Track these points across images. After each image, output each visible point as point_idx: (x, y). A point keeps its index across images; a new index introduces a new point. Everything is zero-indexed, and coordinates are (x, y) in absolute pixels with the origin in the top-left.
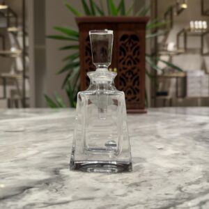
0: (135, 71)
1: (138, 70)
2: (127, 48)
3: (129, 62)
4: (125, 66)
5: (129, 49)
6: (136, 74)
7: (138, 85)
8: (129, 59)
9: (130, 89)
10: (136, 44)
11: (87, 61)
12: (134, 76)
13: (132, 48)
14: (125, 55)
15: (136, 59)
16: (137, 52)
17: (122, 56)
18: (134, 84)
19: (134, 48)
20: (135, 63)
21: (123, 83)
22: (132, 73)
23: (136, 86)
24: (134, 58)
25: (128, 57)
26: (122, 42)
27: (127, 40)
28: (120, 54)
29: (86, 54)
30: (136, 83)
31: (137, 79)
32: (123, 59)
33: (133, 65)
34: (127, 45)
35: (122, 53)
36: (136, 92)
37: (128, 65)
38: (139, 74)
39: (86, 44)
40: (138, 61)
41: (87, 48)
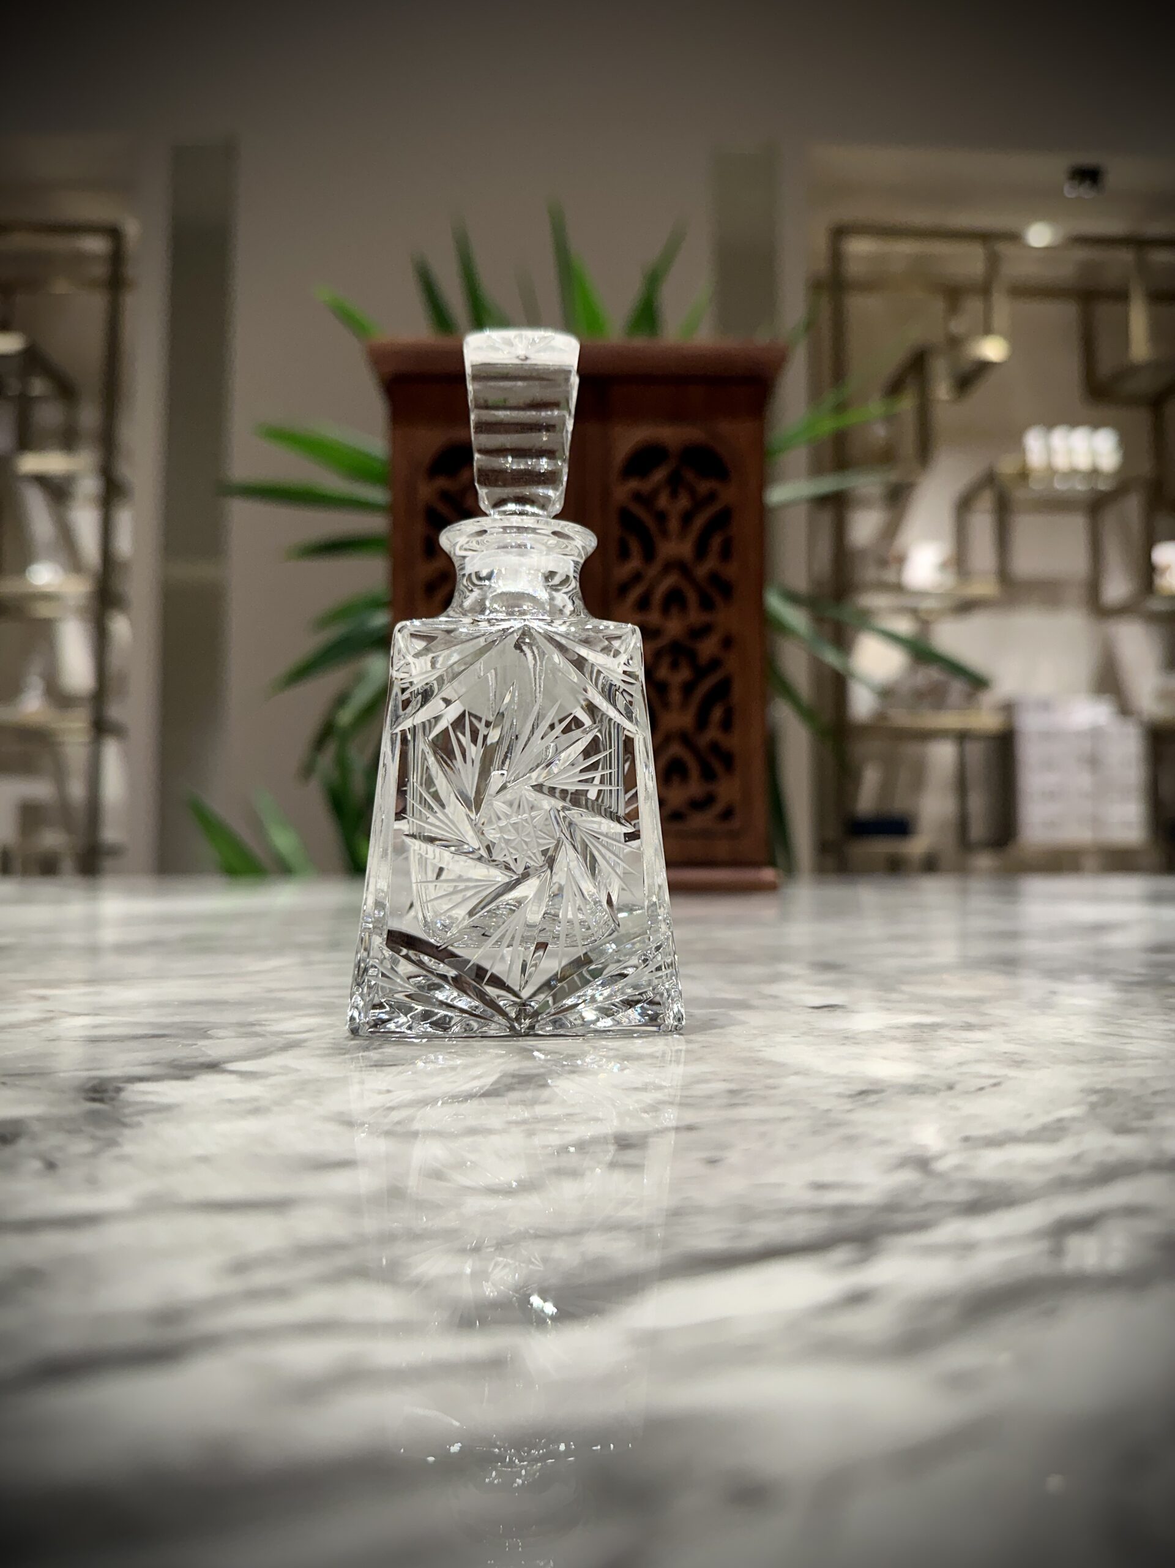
2: (661, 517)
3: (675, 598)
5: (674, 524)
7: (727, 725)
8: (670, 580)
12: (701, 672)
13: (687, 518)
14: (649, 554)
16: (716, 542)
17: (634, 563)
18: (702, 722)
19: (699, 522)
20: (707, 604)
23: (713, 733)
24: (702, 571)
25: (665, 570)
28: (624, 554)
29: (430, 553)
30: (717, 714)
31: (722, 690)
32: (637, 577)
33: (695, 616)
34: (663, 501)
35: (635, 547)
36: (717, 765)
37: (665, 610)
38: (732, 663)
39: (427, 493)
40: (726, 590)
41: (433, 518)
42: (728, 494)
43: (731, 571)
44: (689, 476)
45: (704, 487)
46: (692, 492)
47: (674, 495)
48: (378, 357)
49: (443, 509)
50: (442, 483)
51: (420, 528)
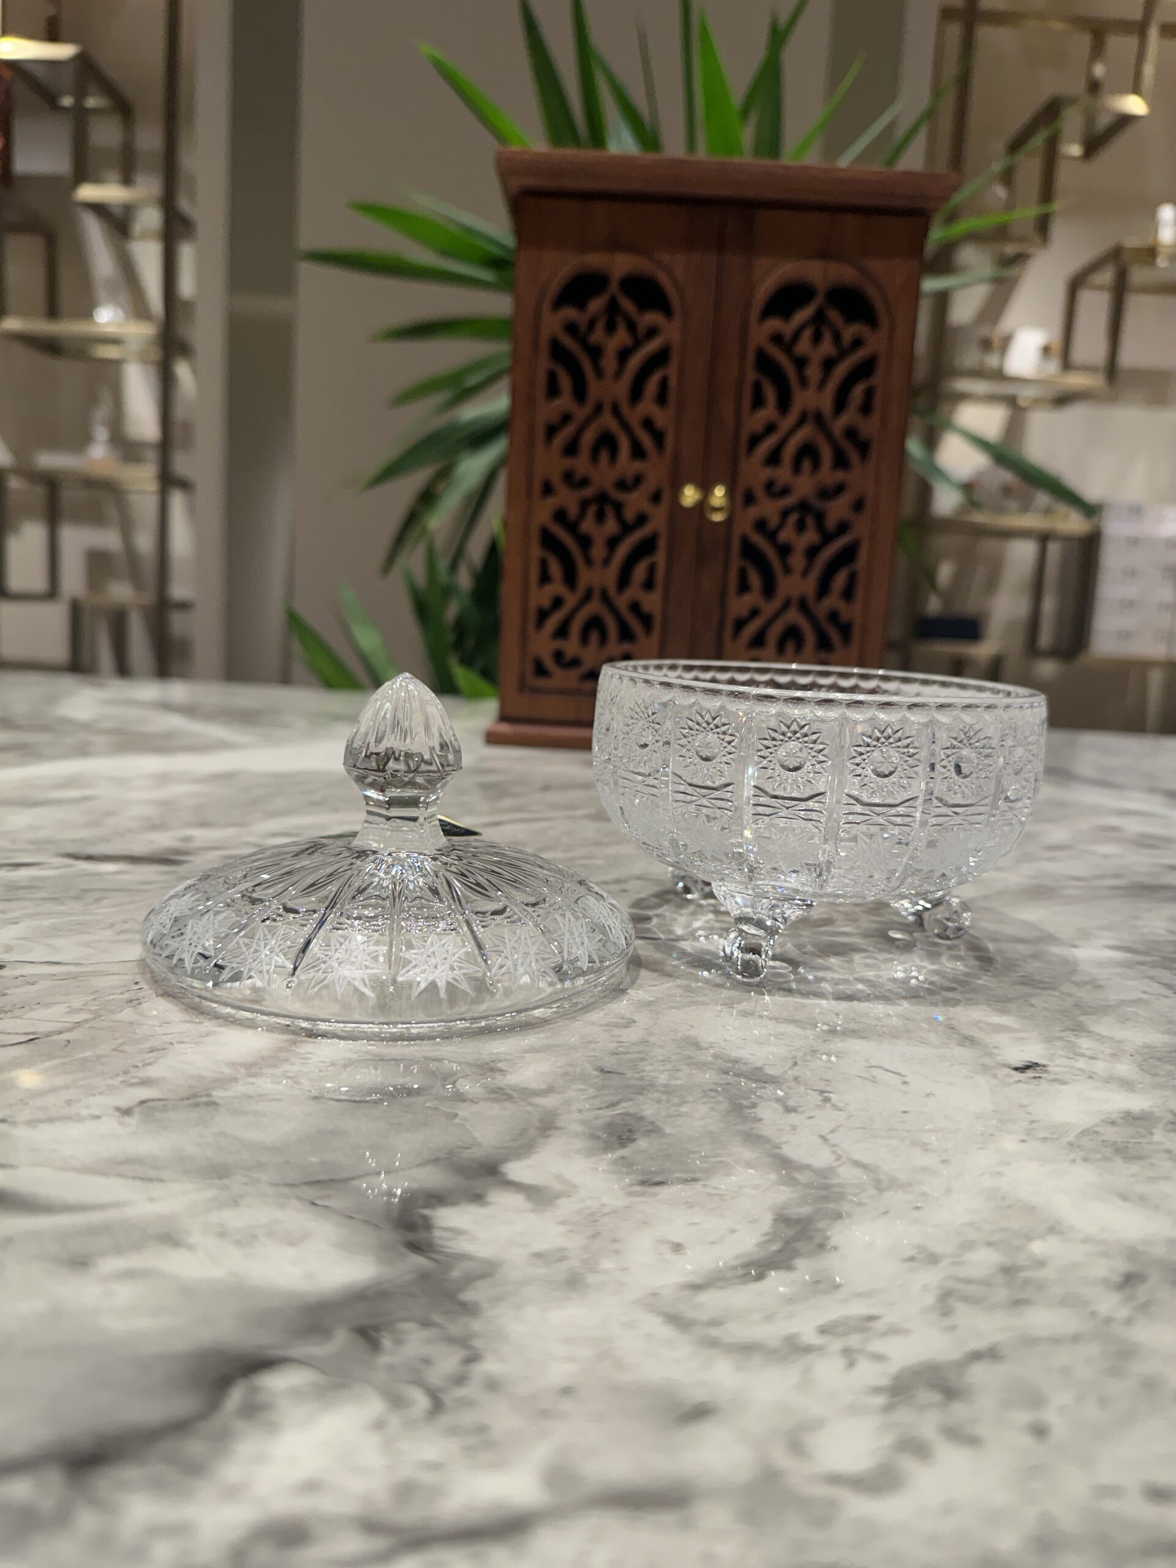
0: (837, 510)
1: (858, 506)
2: (801, 363)
3: (808, 451)
4: (783, 474)
5: (813, 372)
6: (843, 528)
7: (848, 594)
8: (807, 433)
9: (793, 616)
10: (857, 343)
11: (551, 431)
12: (827, 538)
13: (829, 365)
14: (784, 403)
15: (851, 433)
16: (858, 392)
17: (769, 412)
18: (823, 589)
19: (841, 370)
20: (841, 461)
21: (755, 579)
22: (820, 518)
23: (833, 601)
24: (839, 425)
25: (802, 421)
26: (774, 324)
27: (803, 315)
28: (758, 401)
29: (553, 390)
30: (840, 580)
31: (848, 555)
32: (770, 428)
33: (828, 475)
34: (804, 346)
35: (770, 393)
36: (835, 636)
37: (797, 468)
38: (861, 529)
39: (553, 323)
40: (864, 447)
41: (557, 351)
42: (875, 342)
43: (869, 427)
44: (834, 315)
45: (849, 332)
46: (837, 338)
47: (817, 338)
48: (508, 168)
49: (568, 342)
50: (570, 313)
51: (544, 363)
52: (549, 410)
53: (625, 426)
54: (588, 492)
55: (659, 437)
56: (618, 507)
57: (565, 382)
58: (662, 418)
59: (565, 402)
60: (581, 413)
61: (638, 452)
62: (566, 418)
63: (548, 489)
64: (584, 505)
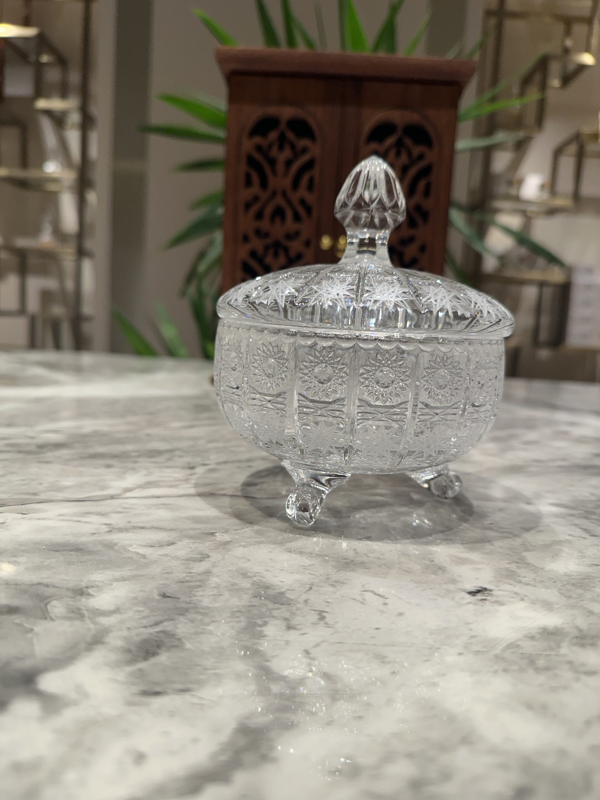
0: (410, 251)
1: (423, 249)
6: (415, 260)
10: (421, 157)
11: (248, 206)
13: (406, 168)
15: (418, 208)
16: (422, 185)
19: (412, 172)
22: (402, 255)
26: (375, 145)
27: (391, 140)
29: (248, 182)
39: (248, 145)
40: (425, 215)
41: (251, 161)
42: (431, 156)
43: (428, 204)
44: (408, 142)
45: (417, 150)
46: (409, 153)
47: (398, 154)
49: (257, 156)
50: (258, 140)
51: (243, 167)
52: (246, 194)
53: (289, 202)
54: (269, 241)
55: (309, 210)
56: (286, 250)
57: (255, 178)
58: (310, 198)
59: (255, 189)
60: (264, 196)
61: (297, 218)
62: (256, 199)
63: (246, 239)
64: (267, 248)
